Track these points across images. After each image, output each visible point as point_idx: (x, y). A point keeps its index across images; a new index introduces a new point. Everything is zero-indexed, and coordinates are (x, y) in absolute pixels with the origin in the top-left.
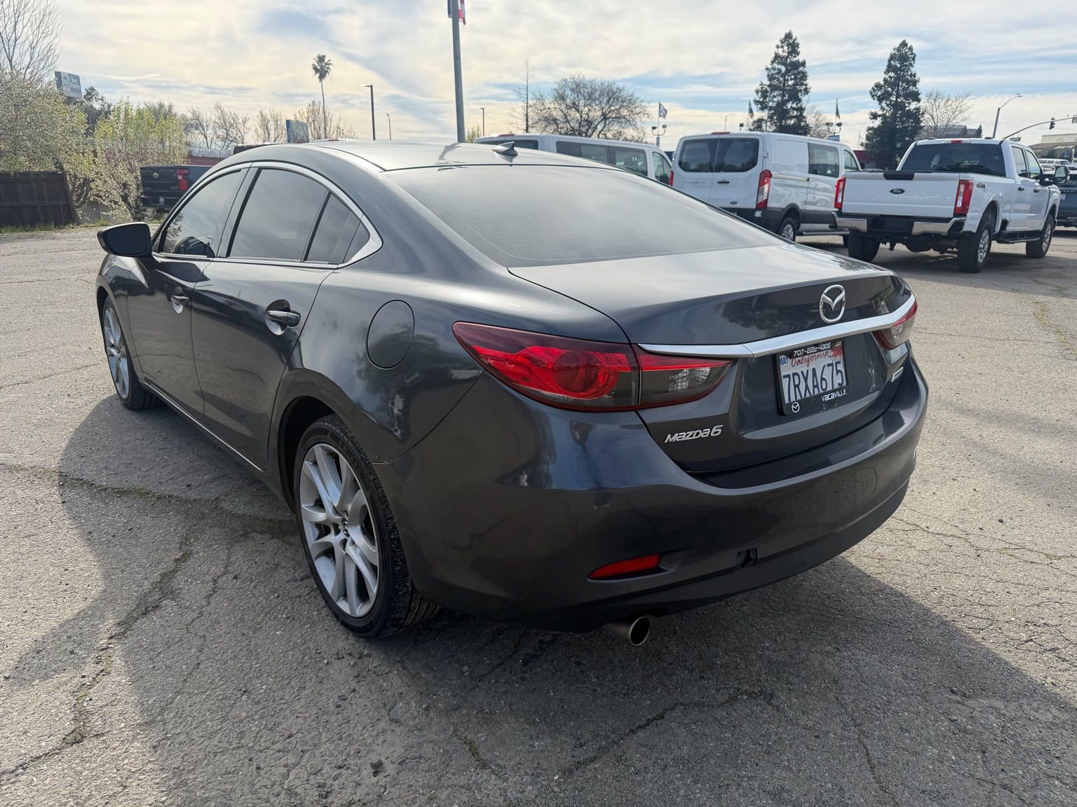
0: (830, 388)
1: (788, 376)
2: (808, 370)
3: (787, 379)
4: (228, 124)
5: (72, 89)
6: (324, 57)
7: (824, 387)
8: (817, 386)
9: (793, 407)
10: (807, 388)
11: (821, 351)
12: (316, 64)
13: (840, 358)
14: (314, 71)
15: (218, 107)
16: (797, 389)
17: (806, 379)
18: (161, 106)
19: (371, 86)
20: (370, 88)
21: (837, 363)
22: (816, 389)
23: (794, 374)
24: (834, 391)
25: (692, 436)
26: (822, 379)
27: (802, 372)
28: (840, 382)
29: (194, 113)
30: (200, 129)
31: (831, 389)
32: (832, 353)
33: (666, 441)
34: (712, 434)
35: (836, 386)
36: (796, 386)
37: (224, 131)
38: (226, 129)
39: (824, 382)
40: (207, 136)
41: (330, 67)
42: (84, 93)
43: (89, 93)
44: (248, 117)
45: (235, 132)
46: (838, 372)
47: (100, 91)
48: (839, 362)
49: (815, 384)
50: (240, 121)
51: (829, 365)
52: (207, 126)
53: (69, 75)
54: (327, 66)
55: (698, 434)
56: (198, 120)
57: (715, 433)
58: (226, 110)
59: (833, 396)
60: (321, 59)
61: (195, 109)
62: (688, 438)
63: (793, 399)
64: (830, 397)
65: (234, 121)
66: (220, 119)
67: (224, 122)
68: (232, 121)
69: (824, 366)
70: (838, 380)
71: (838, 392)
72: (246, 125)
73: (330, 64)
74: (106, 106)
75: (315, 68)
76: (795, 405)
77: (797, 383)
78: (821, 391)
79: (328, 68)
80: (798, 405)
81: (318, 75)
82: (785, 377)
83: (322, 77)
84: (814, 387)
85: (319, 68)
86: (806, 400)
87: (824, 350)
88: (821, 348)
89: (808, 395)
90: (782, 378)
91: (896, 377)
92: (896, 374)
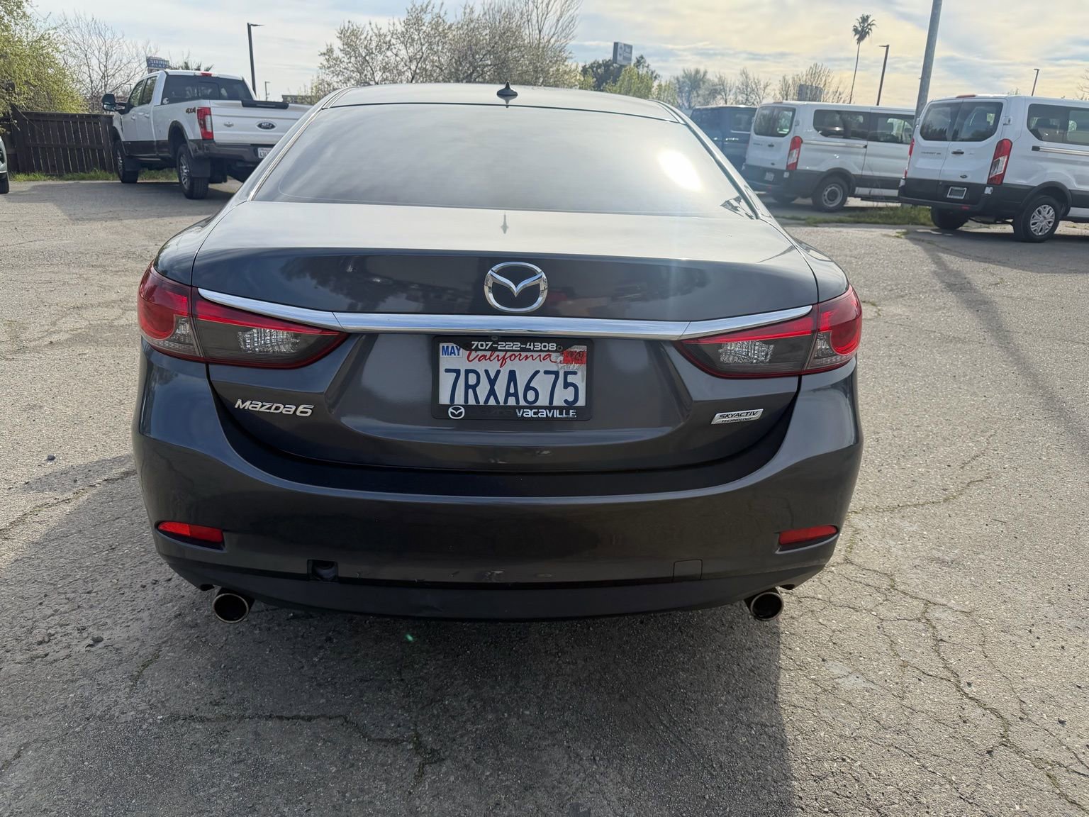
0: (543, 402)
1: (456, 371)
2: (499, 371)
3: (454, 375)
4: (749, 89)
5: (625, 58)
6: (868, 17)
7: (531, 399)
8: (516, 395)
9: (452, 410)
10: (492, 392)
11: (529, 350)
12: (858, 25)
13: (577, 367)
14: (854, 33)
15: (744, 73)
16: (470, 391)
17: (492, 382)
18: (697, 72)
19: (888, 46)
20: (886, 48)
21: (569, 373)
22: (512, 398)
23: (468, 372)
24: (547, 408)
25: (270, 408)
26: (529, 388)
27: (487, 372)
28: (571, 399)
29: (720, 78)
30: (723, 94)
31: (547, 404)
32: (562, 358)
33: (236, 406)
34: (298, 413)
35: (558, 401)
36: (470, 387)
37: (745, 96)
38: (747, 95)
39: (531, 392)
40: (728, 101)
41: (873, 27)
42: (634, 60)
43: (638, 61)
44: (770, 81)
45: (754, 97)
46: (568, 385)
47: (649, 61)
48: (574, 373)
49: (512, 391)
50: (762, 86)
51: (548, 372)
52: (730, 91)
53: (625, 45)
54: (869, 27)
55: (277, 408)
56: (723, 85)
57: (301, 412)
58: (751, 76)
59: (545, 413)
60: (865, 19)
61: (722, 75)
62: (262, 409)
63: (459, 400)
64: (536, 413)
65: (756, 86)
66: (743, 84)
67: (747, 86)
68: (754, 86)
69: (537, 372)
70: (565, 395)
71: (556, 412)
72: (766, 91)
73: (873, 24)
74: (650, 73)
75: (856, 30)
76: (456, 409)
77: (472, 383)
78: (522, 403)
79: (870, 29)
80: (463, 410)
81: (857, 36)
82: (447, 371)
83: (860, 40)
84: (508, 395)
85: (860, 29)
86: (486, 407)
87: (541, 351)
88: (532, 347)
89: (492, 402)
90: (442, 369)
91: (727, 419)
92: (727, 415)
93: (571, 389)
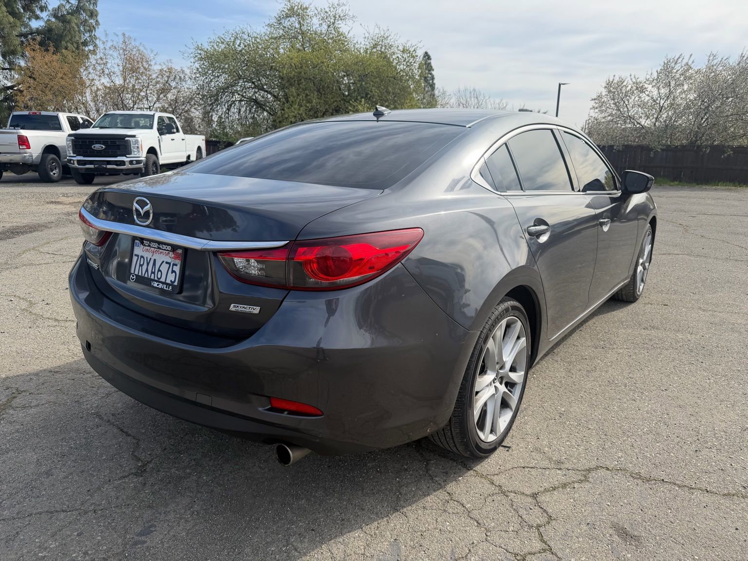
0: (163, 280)
1: (138, 256)
2: (151, 259)
3: (137, 258)
7: (159, 277)
8: (154, 273)
9: (131, 276)
10: (147, 270)
11: (160, 249)
13: (178, 262)
16: (140, 268)
17: (148, 264)
21: (174, 265)
22: (153, 275)
23: (142, 257)
24: (163, 283)
26: (159, 270)
27: (147, 258)
28: (173, 280)
32: (173, 255)
35: (168, 280)
36: (141, 265)
39: (160, 273)
46: (173, 271)
48: (176, 265)
49: (153, 271)
51: (167, 263)
59: (161, 286)
63: (137, 271)
64: (158, 285)
69: (163, 262)
70: (171, 278)
71: (165, 286)
76: (133, 276)
77: (142, 263)
78: (155, 278)
80: (135, 277)
82: (136, 255)
84: (152, 273)
86: (144, 277)
87: (165, 250)
88: (161, 247)
89: (146, 276)
90: (134, 255)
91: (237, 308)
92: (238, 306)
93: (174, 274)
